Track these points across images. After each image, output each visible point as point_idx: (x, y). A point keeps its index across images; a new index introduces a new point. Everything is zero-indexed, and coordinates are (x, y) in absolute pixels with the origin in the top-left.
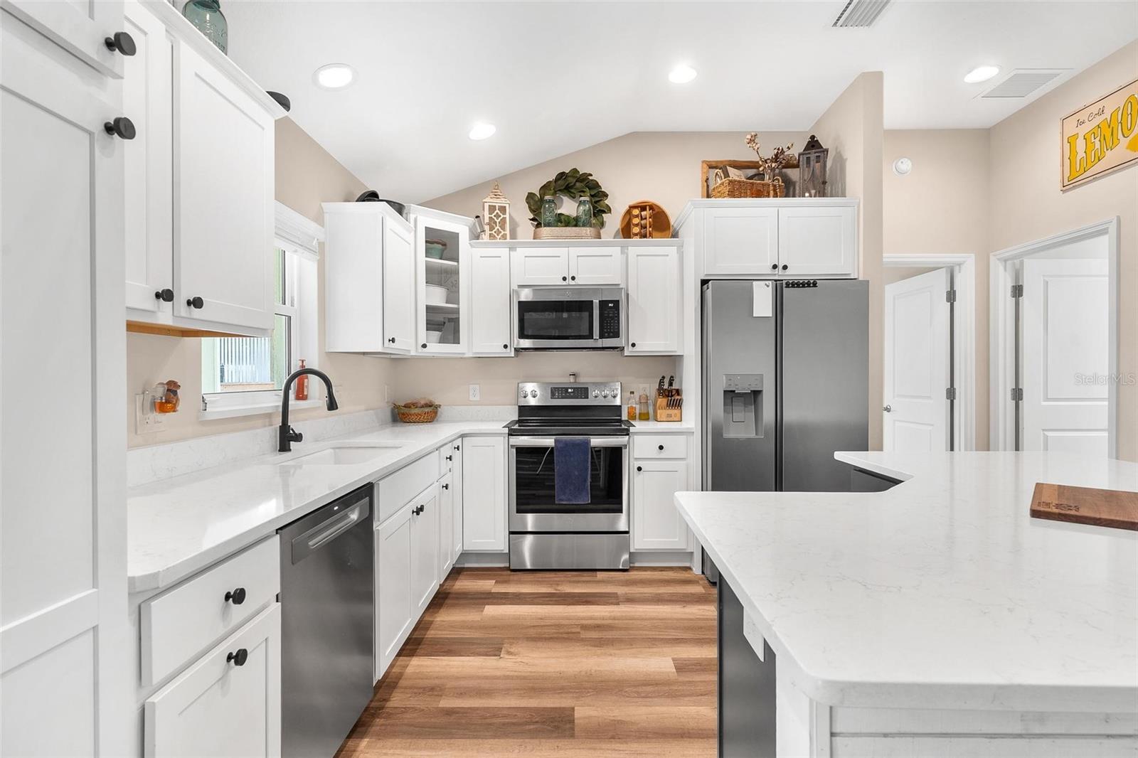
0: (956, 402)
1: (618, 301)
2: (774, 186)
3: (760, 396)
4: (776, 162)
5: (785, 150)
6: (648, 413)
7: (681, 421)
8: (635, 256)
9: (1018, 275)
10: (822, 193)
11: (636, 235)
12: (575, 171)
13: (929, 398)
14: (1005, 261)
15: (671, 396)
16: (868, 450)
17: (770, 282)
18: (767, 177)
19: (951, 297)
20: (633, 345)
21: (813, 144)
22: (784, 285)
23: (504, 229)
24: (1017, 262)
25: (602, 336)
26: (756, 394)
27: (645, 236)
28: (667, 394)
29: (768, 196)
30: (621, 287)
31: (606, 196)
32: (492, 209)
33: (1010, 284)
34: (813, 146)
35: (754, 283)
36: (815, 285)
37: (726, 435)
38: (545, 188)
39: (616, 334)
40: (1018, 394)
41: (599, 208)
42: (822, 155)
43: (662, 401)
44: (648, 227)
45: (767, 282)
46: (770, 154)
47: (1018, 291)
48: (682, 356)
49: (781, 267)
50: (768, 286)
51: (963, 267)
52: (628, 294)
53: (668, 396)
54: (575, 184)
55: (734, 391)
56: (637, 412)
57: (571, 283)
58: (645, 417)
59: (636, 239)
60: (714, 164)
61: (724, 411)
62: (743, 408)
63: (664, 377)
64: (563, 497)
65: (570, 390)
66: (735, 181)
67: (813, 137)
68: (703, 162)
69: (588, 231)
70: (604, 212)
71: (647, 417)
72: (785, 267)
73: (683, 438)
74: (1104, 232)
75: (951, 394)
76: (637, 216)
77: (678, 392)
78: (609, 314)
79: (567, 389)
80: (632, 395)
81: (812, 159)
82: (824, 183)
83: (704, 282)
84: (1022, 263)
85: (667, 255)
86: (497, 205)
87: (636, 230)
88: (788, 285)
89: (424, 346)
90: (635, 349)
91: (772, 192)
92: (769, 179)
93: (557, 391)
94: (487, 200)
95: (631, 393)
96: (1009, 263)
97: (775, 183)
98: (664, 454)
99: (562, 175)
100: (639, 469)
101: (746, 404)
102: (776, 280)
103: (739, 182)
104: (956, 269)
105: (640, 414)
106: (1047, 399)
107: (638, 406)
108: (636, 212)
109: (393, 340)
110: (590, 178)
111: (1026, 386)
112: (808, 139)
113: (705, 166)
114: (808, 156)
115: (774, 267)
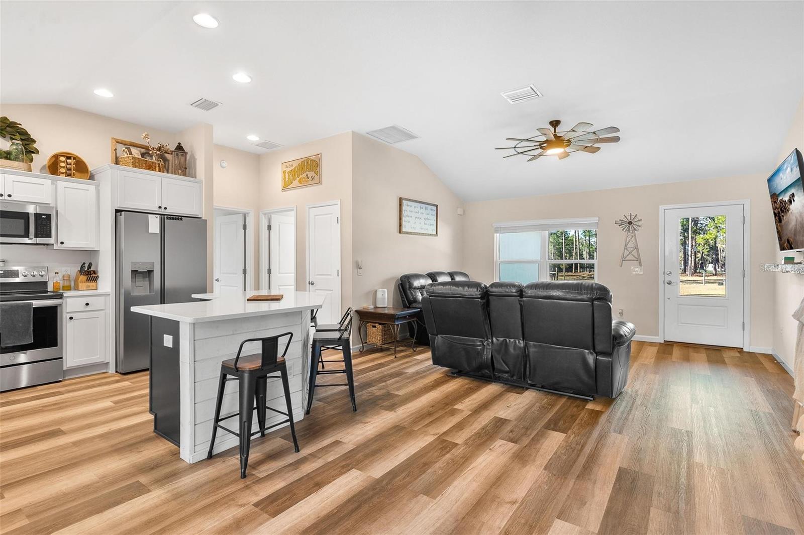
0: (246, 275)
1: (50, 215)
2: (159, 164)
3: (152, 273)
4: (159, 151)
5: (165, 146)
6: (70, 286)
7: (97, 289)
8: (63, 187)
9: (269, 221)
10: (184, 175)
11: (63, 173)
12: (5, 118)
13: (236, 274)
14: (265, 214)
15: (90, 274)
16: (206, 293)
17: (158, 216)
18: (154, 158)
19: (245, 227)
20: (62, 243)
21: (180, 148)
22: (166, 218)
24: (269, 215)
25: (36, 236)
26: (150, 272)
27: (70, 175)
28: (87, 273)
29: (155, 171)
30: (51, 205)
31: (34, 141)
33: (267, 224)
34: (180, 149)
35: (149, 215)
36: (181, 219)
37: (132, 295)
39: (49, 235)
40: (269, 271)
41: (30, 149)
42: (184, 154)
43: (83, 278)
44: (72, 170)
45: (156, 216)
46: (157, 146)
47: (269, 228)
48: (99, 251)
49: (163, 208)
50: (157, 218)
51: (249, 215)
52: (57, 211)
53: (88, 275)
54: (5, 128)
55: (137, 271)
56: (61, 285)
57: (6, 199)
58: (69, 288)
59: (63, 177)
60: (120, 141)
61: (132, 281)
62: (142, 280)
63: (84, 263)
64: (8, 342)
66: (136, 158)
67: (180, 144)
68: (113, 138)
69: (19, 164)
70: (34, 153)
71: (69, 289)
72: (165, 208)
73: (103, 298)
74: (293, 210)
75: (245, 272)
76: (63, 162)
77: (94, 272)
78: (42, 222)
80: (57, 275)
81: (179, 154)
82: (186, 168)
83: (117, 211)
84: (271, 216)
85: (88, 190)
87: (63, 170)
88: (167, 218)
90: (63, 246)
91: (157, 168)
92: (156, 159)
95: (56, 273)
96: (266, 215)
97: (159, 162)
98: (89, 308)
100: (71, 318)
101: (144, 277)
102: (161, 215)
103: (138, 158)
104: (247, 215)
105: (63, 286)
106: (280, 273)
107: (61, 282)
108: (63, 159)
110: (20, 126)
111: (272, 268)
112: (177, 144)
113: (114, 141)
114: (177, 152)
115: (160, 207)
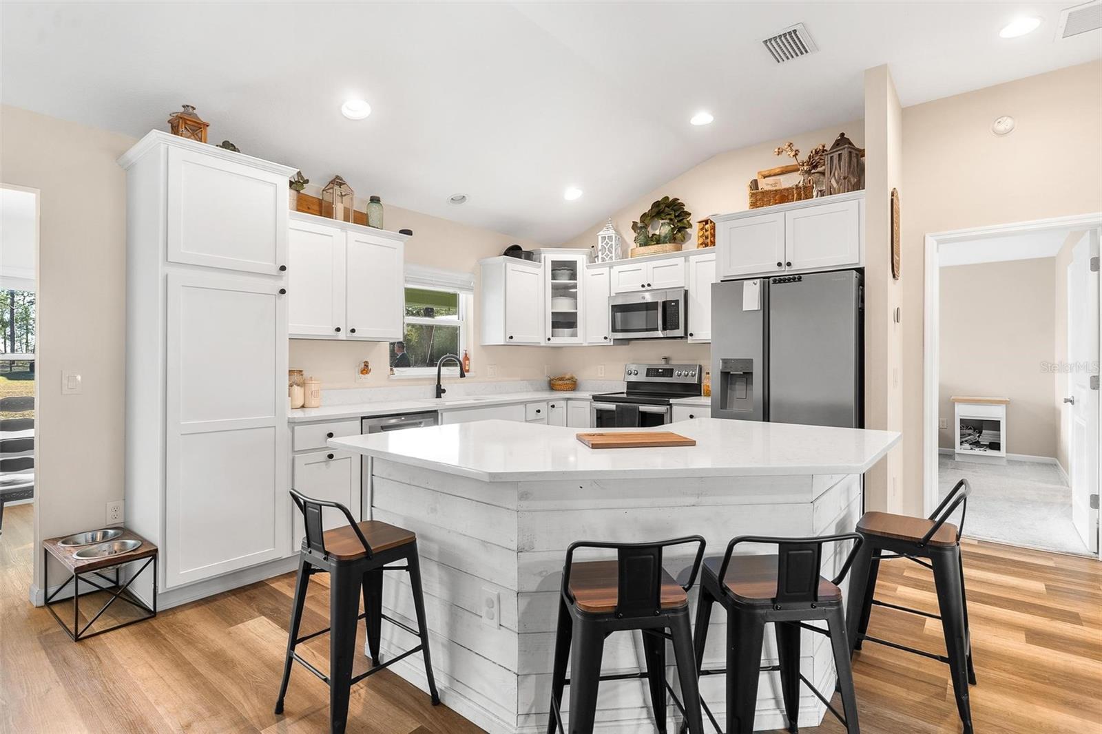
1: (679, 300)
3: (751, 376)
4: (809, 164)
8: (696, 262)
11: (701, 244)
12: (667, 198)
17: (758, 280)
19: (1096, 264)
20: (691, 336)
22: (772, 282)
23: (611, 253)
25: (664, 329)
26: (747, 374)
27: (706, 245)
30: (681, 289)
32: (604, 238)
35: (745, 282)
36: (800, 279)
38: (644, 216)
39: (676, 327)
41: (683, 226)
45: (755, 281)
49: (785, 264)
50: (755, 284)
52: (687, 294)
54: (665, 209)
55: (729, 372)
59: (700, 248)
60: (767, 173)
61: (722, 389)
62: (744, 387)
65: (660, 371)
67: (842, 135)
69: (668, 246)
70: (686, 228)
72: (789, 264)
76: (702, 229)
78: (671, 311)
79: (658, 369)
80: (708, 376)
81: (835, 157)
86: (606, 236)
87: (701, 241)
88: (775, 282)
89: (549, 339)
90: (694, 338)
92: (803, 181)
93: (651, 372)
94: (601, 233)
95: (707, 373)
97: (802, 184)
99: (656, 204)
101: (747, 384)
102: (764, 278)
108: (701, 226)
109: (511, 337)
110: (678, 202)
112: (837, 137)
113: (761, 176)
114: (831, 155)
115: (779, 264)
